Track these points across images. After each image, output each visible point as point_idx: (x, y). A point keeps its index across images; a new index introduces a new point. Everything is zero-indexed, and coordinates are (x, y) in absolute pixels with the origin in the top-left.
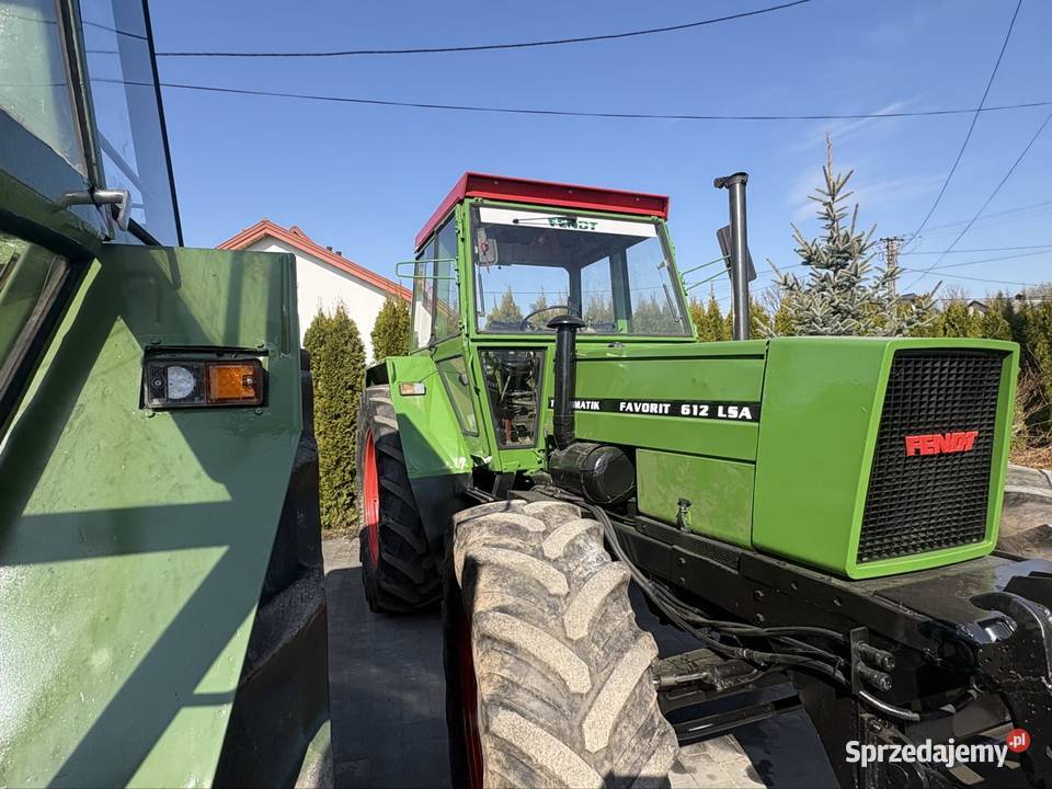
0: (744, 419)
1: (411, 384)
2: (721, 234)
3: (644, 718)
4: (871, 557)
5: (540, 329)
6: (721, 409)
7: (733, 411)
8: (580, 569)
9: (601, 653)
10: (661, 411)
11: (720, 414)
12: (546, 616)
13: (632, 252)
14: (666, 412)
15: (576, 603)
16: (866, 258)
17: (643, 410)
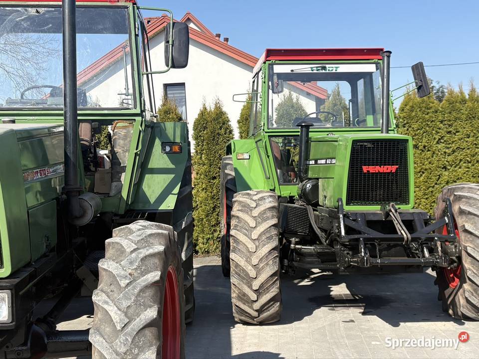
1: (242, 154)
8: (262, 203)
9: (261, 220)
11: (332, 162)
12: (248, 211)
14: (325, 163)
15: (257, 209)
17: (327, 162)
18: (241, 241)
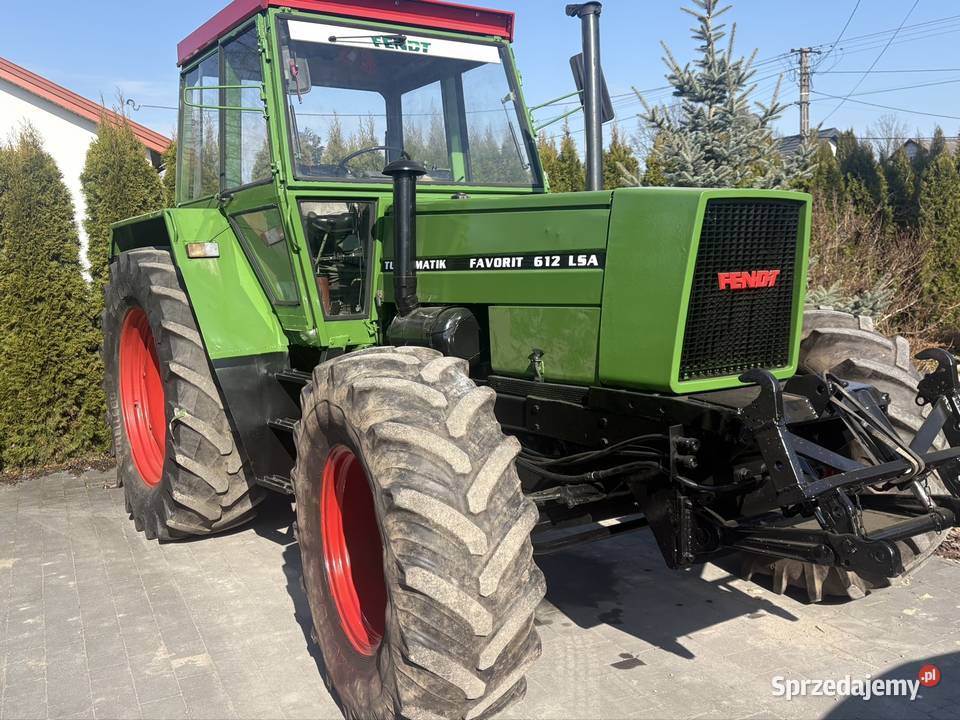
0: (592, 266)
1: (202, 245)
2: (574, 62)
3: (512, 493)
4: (691, 377)
5: (365, 176)
6: (571, 258)
7: (582, 260)
8: (455, 390)
9: (477, 448)
10: (513, 265)
11: (571, 263)
12: (430, 423)
13: (467, 77)
14: (519, 265)
15: (454, 412)
16: (745, 89)
17: (495, 265)
18: (437, 526)
